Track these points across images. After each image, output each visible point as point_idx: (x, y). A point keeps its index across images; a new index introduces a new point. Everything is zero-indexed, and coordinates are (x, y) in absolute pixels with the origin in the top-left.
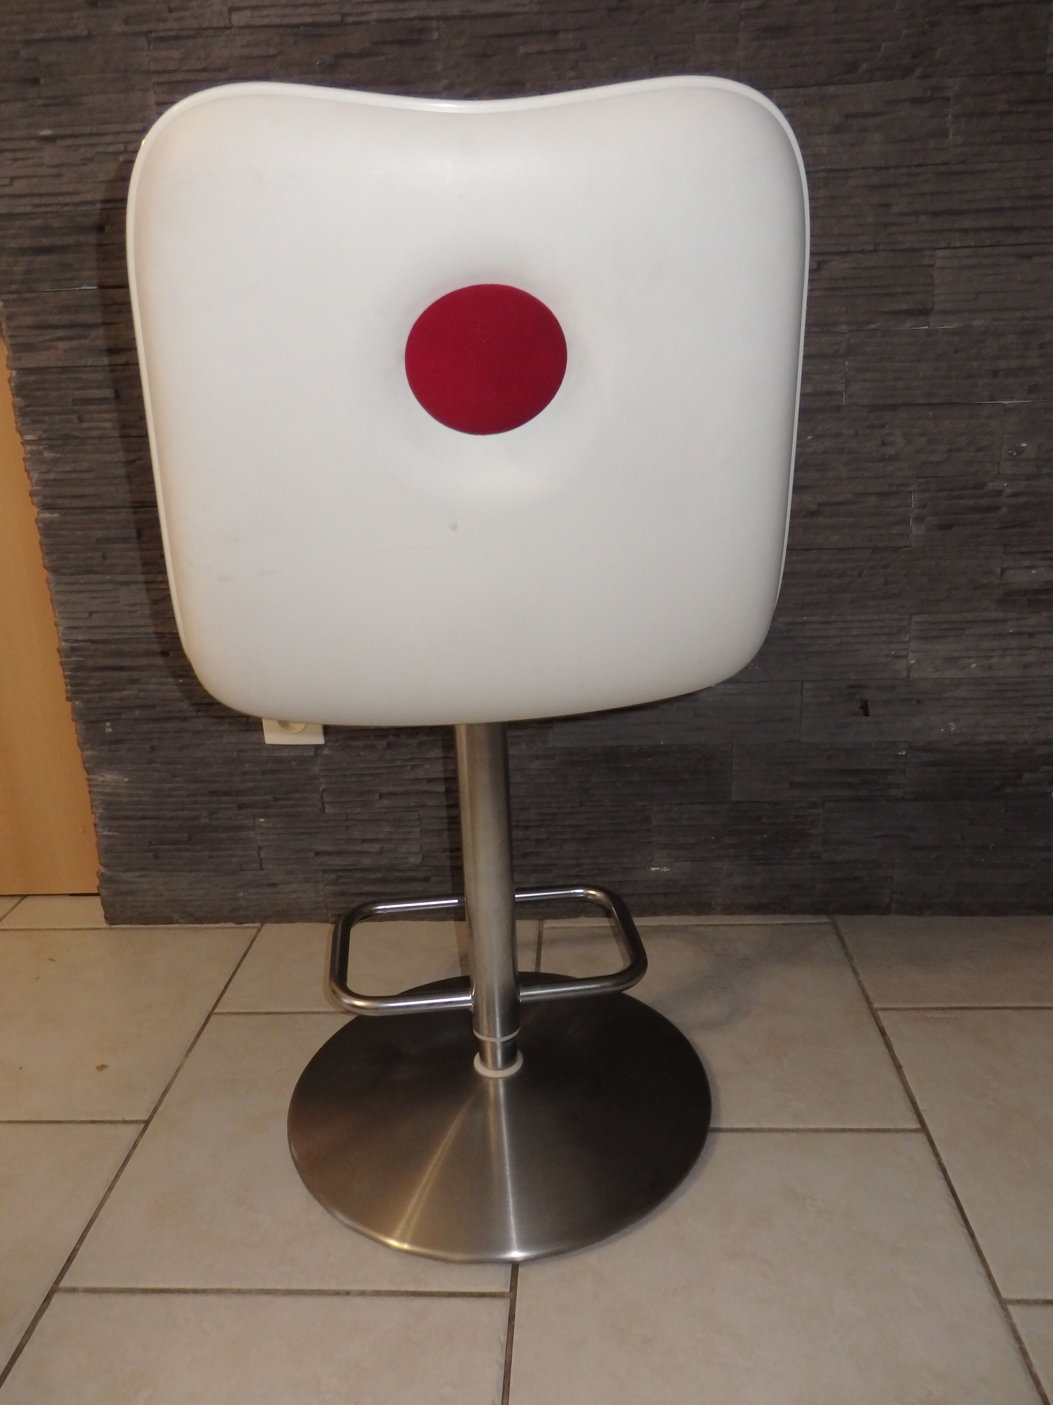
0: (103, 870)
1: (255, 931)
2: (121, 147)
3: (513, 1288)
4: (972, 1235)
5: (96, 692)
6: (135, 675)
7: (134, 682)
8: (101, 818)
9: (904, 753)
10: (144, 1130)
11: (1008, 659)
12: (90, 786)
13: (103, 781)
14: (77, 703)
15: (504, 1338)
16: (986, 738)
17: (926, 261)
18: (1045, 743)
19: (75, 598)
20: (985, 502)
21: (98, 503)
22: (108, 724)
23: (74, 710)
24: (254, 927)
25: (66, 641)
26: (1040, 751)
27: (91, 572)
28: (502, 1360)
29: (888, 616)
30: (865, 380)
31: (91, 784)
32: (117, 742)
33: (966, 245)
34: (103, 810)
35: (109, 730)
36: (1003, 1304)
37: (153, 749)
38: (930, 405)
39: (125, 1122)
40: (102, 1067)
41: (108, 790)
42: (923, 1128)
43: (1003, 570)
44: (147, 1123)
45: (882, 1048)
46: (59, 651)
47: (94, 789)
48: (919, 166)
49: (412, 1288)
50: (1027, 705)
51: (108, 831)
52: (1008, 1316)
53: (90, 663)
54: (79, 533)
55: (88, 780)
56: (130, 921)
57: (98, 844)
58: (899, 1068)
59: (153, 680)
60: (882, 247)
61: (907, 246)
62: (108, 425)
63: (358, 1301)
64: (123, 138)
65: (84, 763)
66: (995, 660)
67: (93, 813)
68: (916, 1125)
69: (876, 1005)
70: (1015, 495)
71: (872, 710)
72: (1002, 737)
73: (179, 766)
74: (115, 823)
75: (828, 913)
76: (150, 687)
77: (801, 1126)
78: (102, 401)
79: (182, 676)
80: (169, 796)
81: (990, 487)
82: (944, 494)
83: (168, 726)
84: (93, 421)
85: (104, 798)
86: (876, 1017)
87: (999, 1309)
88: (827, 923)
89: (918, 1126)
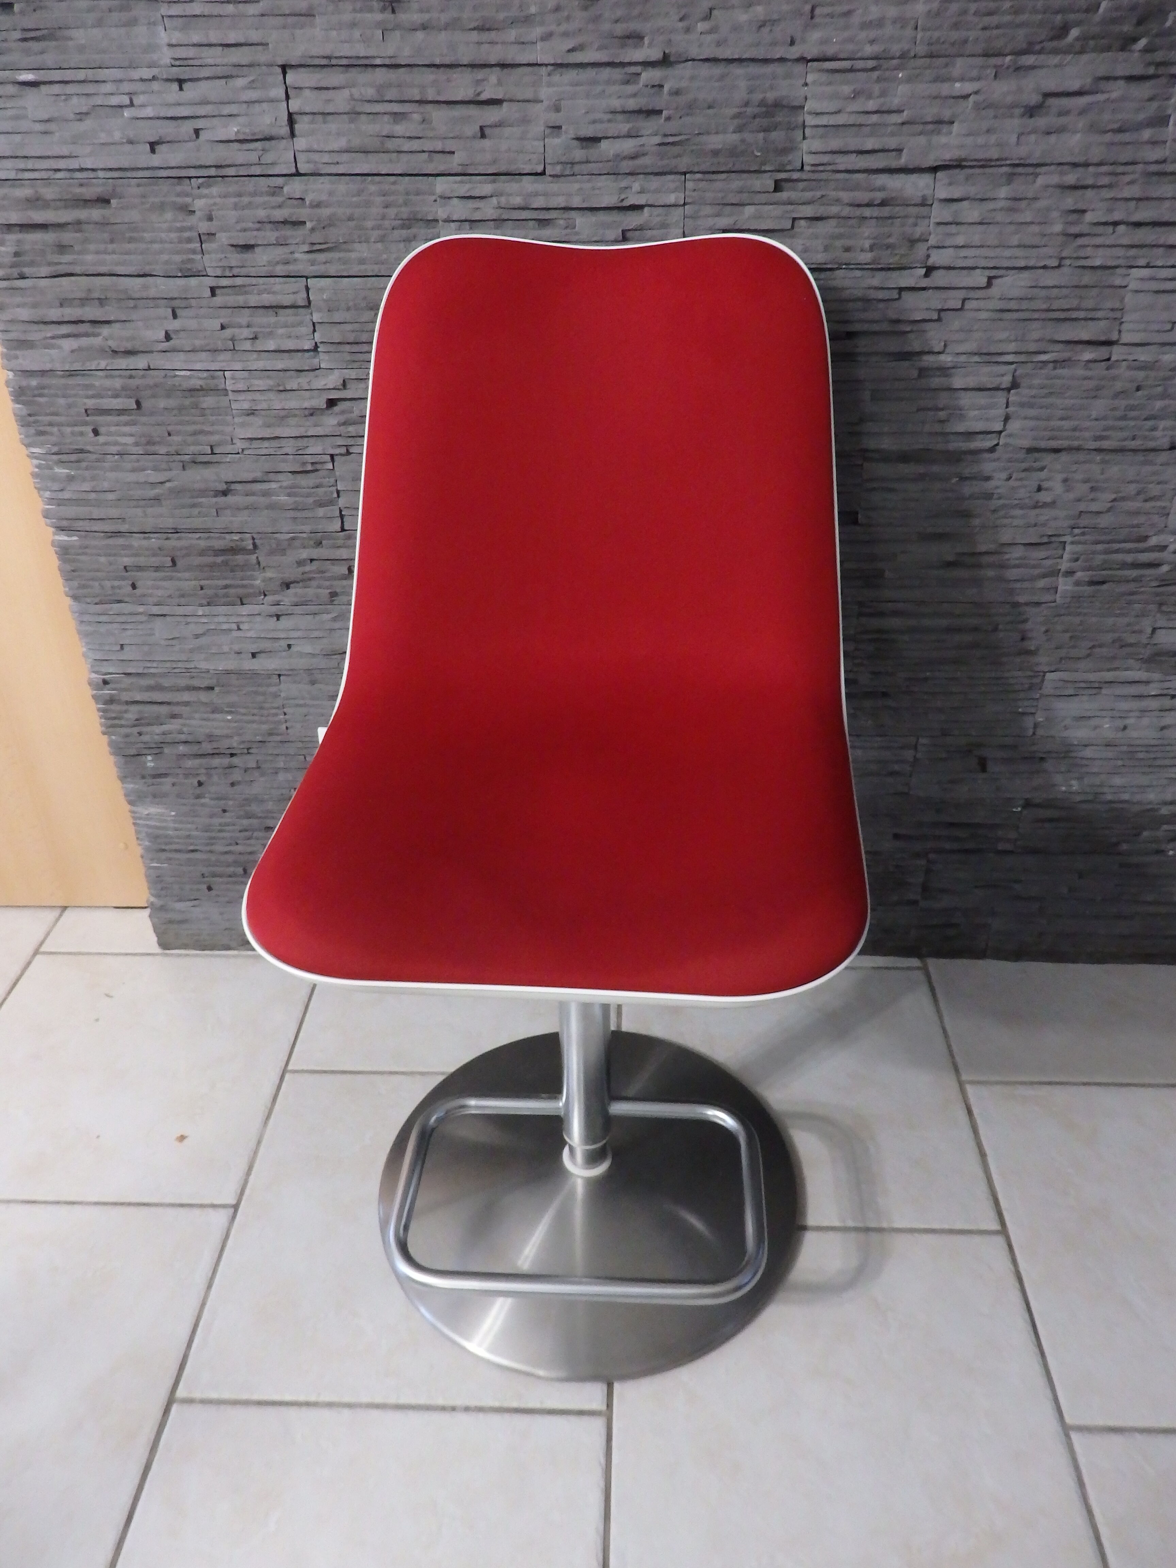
0: (152, 899)
2: (126, 100)
3: (609, 1405)
4: (1042, 1353)
5: (135, 726)
6: (176, 710)
7: (177, 717)
8: (147, 849)
9: (1019, 809)
10: (234, 1216)
11: (1145, 721)
12: (134, 818)
13: (148, 815)
14: (113, 737)
15: (602, 1460)
16: (1109, 797)
17: (1118, 282)
18: (1171, 803)
19: (103, 629)
20: (1146, 557)
21: (124, 528)
22: (149, 758)
23: (111, 744)
25: (96, 672)
26: (1165, 811)
27: (119, 602)
28: (602, 1484)
29: (1020, 673)
30: (1025, 418)
31: (135, 817)
32: (160, 776)
33: (1169, 264)
34: (150, 842)
35: (150, 764)
36: (1066, 1429)
37: (200, 784)
38: (1099, 450)
39: (214, 1206)
40: (182, 1138)
41: (153, 823)
42: (1003, 1231)
43: (1154, 630)
44: (236, 1207)
45: (968, 1132)
46: (90, 684)
47: (138, 821)
48: (1126, 164)
50: (1158, 766)
51: (156, 863)
52: (1069, 1443)
53: (125, 696)
54: (103, 559)
55: (132, 812)
56: (185, 946)
57: (147, 876)
58: (983, 1155)
59: (197, 716)
60: (1067, 262)
61: (1098, 263)
62: (130, 440)
63: (465, 1417)
64: (126, 87)
65: (126, 795)
66: (1130, 721)
67: (140, 845)
68: (995, 1226)
69: (964, 1077)
71: (991, 767)
72: (1126, 797)
73: (231, 803)
74: (163, 856)
75: (920, 956)
76: (193, 722)
77: (885, 1225)
78: (121, 412)
79: (230, 712)
80: (220, 831)
81: (1153, 541)
82: (1100, 547)
83: (216, 762)
84: (109, 434)
85: (150, 831)
86: (963, 1092)
87: (1063, 1437)
88: (919, 968)
89: (998, 1228)
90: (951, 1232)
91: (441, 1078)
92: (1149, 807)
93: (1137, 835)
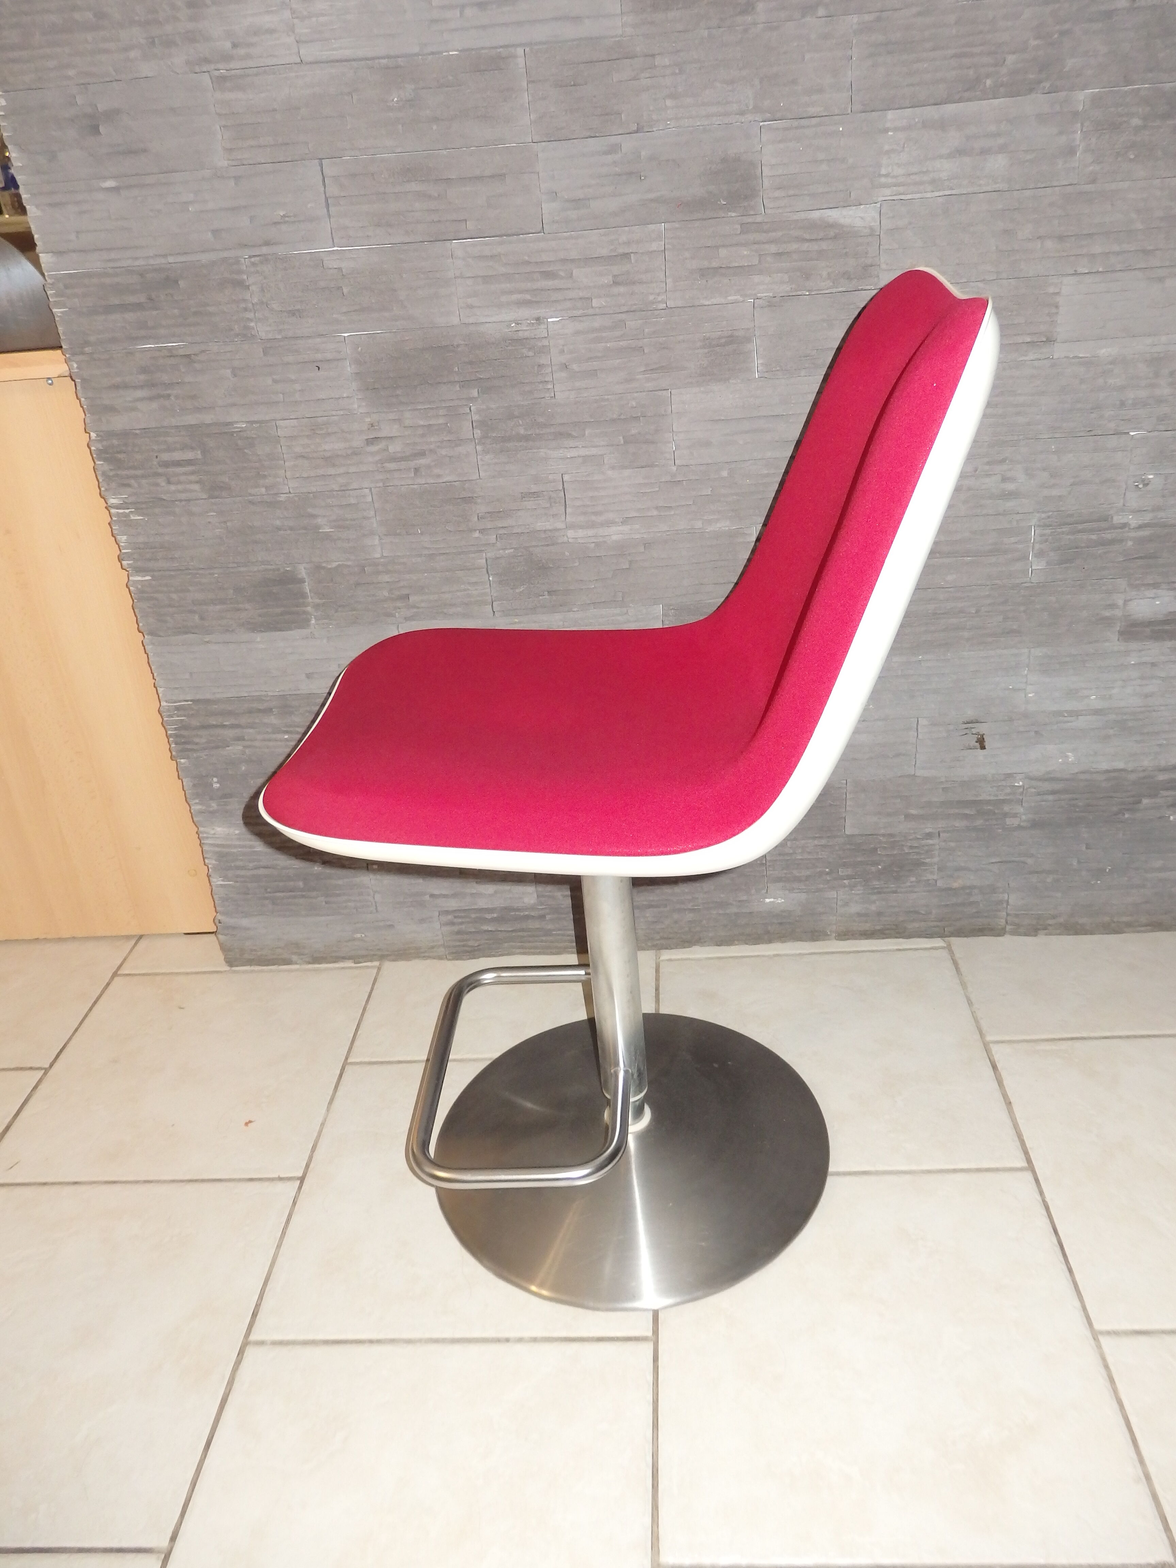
0: (218, 916)
1: (375, 970)
2: (191, 197)
3: (656, 1331)
4: (1070, 1270)
5: (202, 750)
6: (239, 732)
7: (240, 739)
8: (213, 868)
9: (1021, 783)
10: (300, 1188)
11: (1129, 690)
13: (214, 834)
14: (181, 761)
15: (650, 1378)
16: (1104, 766)
17: (1052, 289)
18: (1165, 769)
19: (173, 659)
20: (1109, 535)
21: (192, 565)
22: (215, 780)
23: (179, 768)
24: (374, 966)
25: (167, 701)
26: (1161, 777)
27: (190, 632)
28: (650, 1397)
29: (1006, 651)
31: (201, 838)
32: (225, 796)
33: (1094, 270)
34: (215, 861)
35: (216, 786)
36: (1095, 1335)
38: (1054, 438)
39: (282, 1179)
40: (249, 1123)
41: (219, 842)
42: (1030, 1167)
43: (1126, 602)
44: (302, 1180)
45: (993, 1083)
46: (159, 712)
47: (204, 842)
48: (1045, 187)
49: (564, 1334)
50: (1148, 733)
51: (223, 881)
52: (1099, 1346)
53: (195, 722)
54: (174, 596)
55: (197, 832)
56: (248, 963)
57: (215, 894)
58: (1009, 1104)
59: (258, 737)
60: (1004, 275)
61: (1031, 273)
62: (195, 487)
63: (519, 1347)
64: (192, 186)
65: (191, 816)
66: (1115, 691)
67: (205, 864)
68: (1022, 1164)
69: (989, 1038)
70: (1140, 527)
71: (988, 744)
72: (1121, 765)
74: (230, 873)
75: (944, 937)
76: (255, 744)
77: (915, 1168)
78: (190, 462)
79: (287, 732)
81: (1115, 520)
82: (1066, 527)
84: (181, 483)
85: (217, 849)
86: (988, 1051)
87: (1092, 1342)
88: (943, 948)
89: (1025, 1164)
90: (979, 1170)
93: (1139, 802)
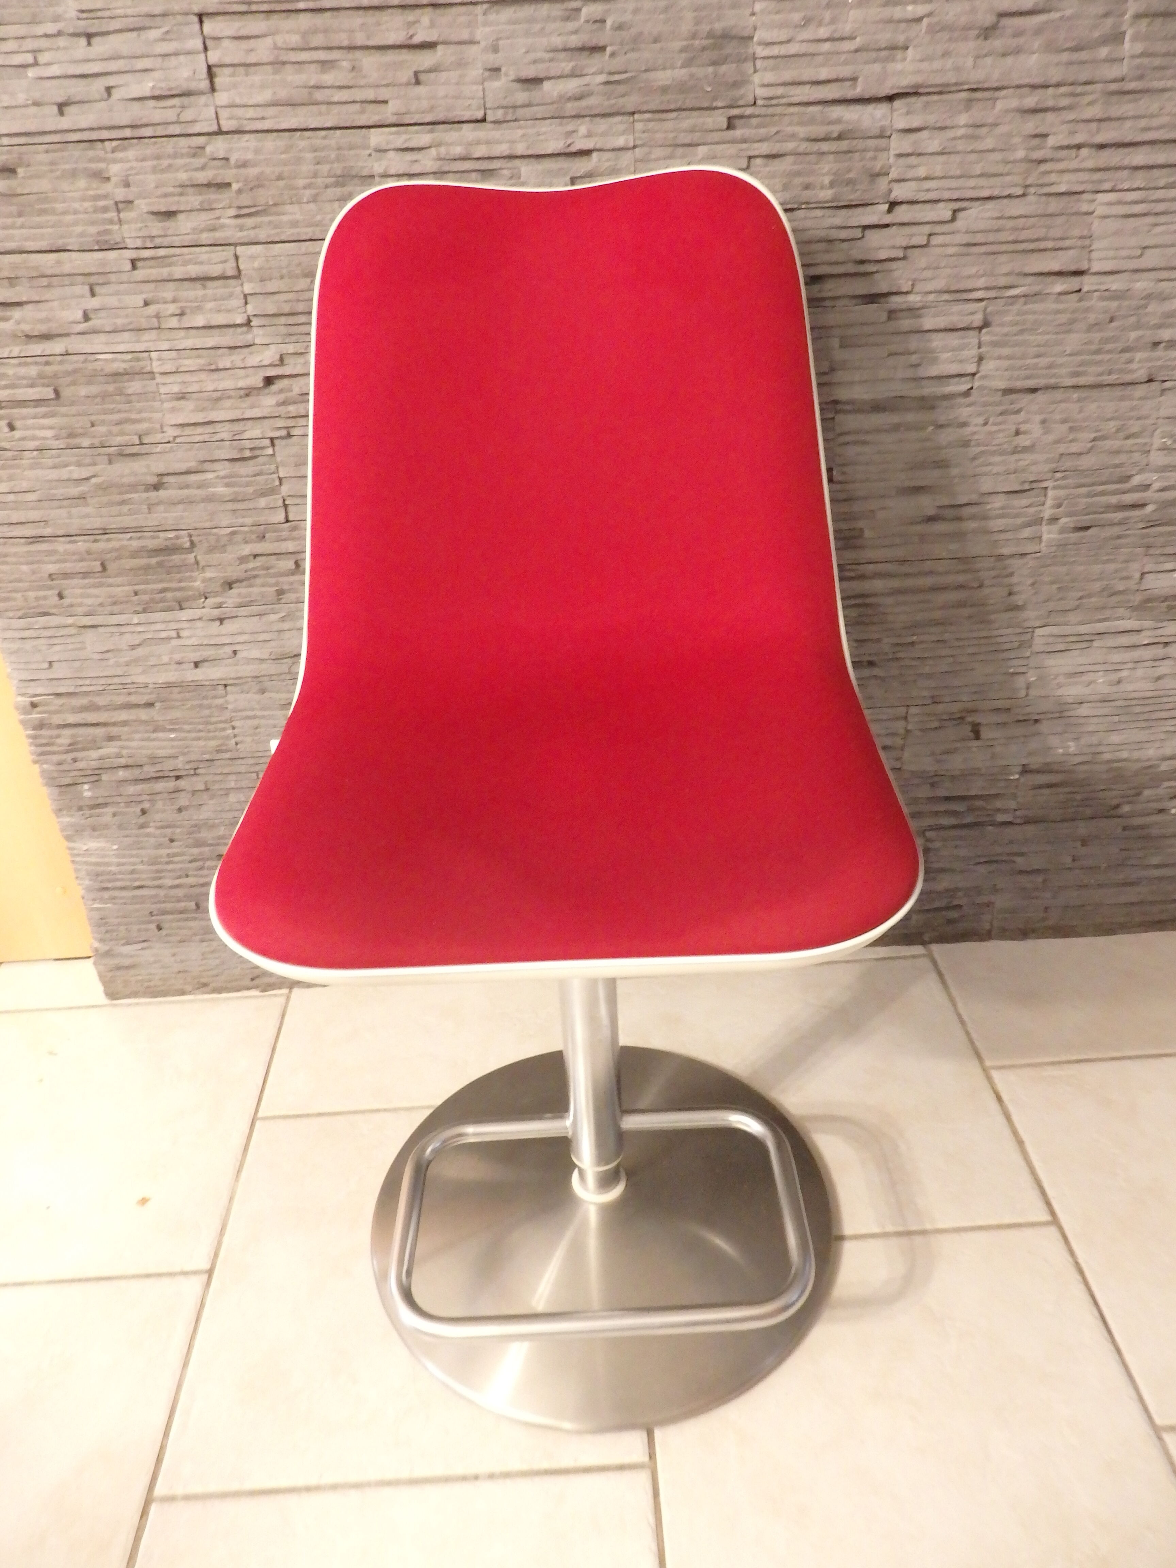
0: (97, 945)
1: (282, 1000)
2: (29, 58)
3: (652, 1455)
4: (1118, 1351)
5: (67, 752)
6: (114, 731)
7: (115, 739)
8: (88, 889)
9: (1017, 776)
10: (208, 1284)
11: (1140, 672)
12: (73, 855)
13: (86, 850)
14: (45, 766)
15: (652, 1520)
16: (1107, 756)
17: (1085, 208)
18: (1171, 758)
19: (28, 645)
20: (1129, 498)
21: (47, 531)
22: (86, 787)
23: (43, 773)
24: (281, 995)
25: (23, 695)
26: (1165, 766)
27: (45, 614)
28: (654, 1547)
29: (1009, 631)
30: (1000, 358)
31: (74, 854)
32: (98, 806)
33: (1135, 186)
34: (90, 880)
35: (88, 794)
36: (1157, 1430)
37: (144, 812)
38: (1076, 387)
39: (185, 1273)
40: (144, 1201)
41: (93, 859)
42: (1055, 1221)
43: (1143, 574)
44: (210, 1272)
45: (1001, 1119)
46: (17, 708)
47: (78, 859)
48: (1086, 83)
49: (545, 1465)
50: (1155, 719)
51: (99, 903)
52: (1163, 1445)
53: (57, 720)
54: (24, 568)
55: (69, 849)
56: (135, 995)
57: (90, 919)
58: (1020, 1143)
59: (138, 736)
60: (1032, 190)
61: (1063, 188)
62: (49, 433)
63: (490, 1486)
64: (30, 44)
65: (62, 830)
66: (1124, 674)
67: (80, 885)
68: (1046, 1217)
69: (988, 1063)
70: (1163, 490)
71: (985, 733)
72: (1125, 755)
73: (178, 830)
74: (106, 895)
75: (924, 943)
76: (134, 744)
77: (928, 1226)
78: (39, 402)
79: (172, 730)
80: (168, 863)
81: (1136, 480)
82: (1084, 490)
83: (160, 786)
84: (27, 428)
85: (90, 868)
86: (989, 1079)
87: (1155, 1440)
88: (924, 955)
89: (1047, 1217)
90: (999, 1227)
91: (427, 1113)
92: (1148, 764)
93: (1139, 794)
